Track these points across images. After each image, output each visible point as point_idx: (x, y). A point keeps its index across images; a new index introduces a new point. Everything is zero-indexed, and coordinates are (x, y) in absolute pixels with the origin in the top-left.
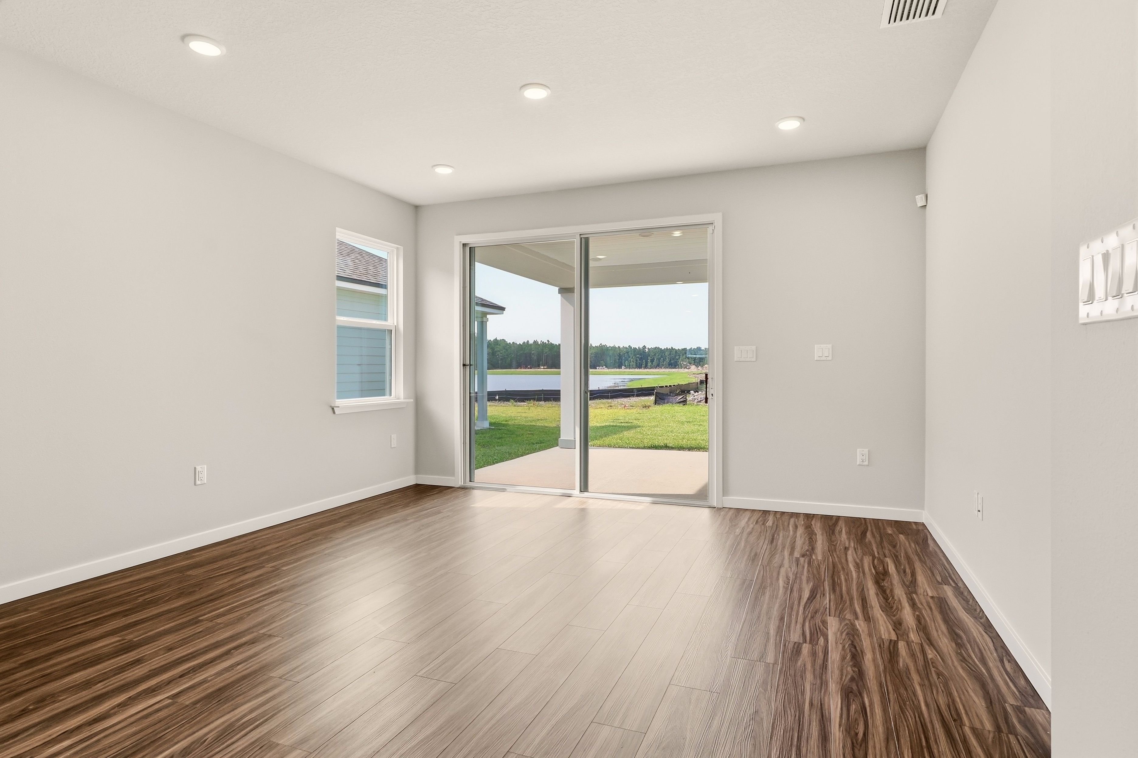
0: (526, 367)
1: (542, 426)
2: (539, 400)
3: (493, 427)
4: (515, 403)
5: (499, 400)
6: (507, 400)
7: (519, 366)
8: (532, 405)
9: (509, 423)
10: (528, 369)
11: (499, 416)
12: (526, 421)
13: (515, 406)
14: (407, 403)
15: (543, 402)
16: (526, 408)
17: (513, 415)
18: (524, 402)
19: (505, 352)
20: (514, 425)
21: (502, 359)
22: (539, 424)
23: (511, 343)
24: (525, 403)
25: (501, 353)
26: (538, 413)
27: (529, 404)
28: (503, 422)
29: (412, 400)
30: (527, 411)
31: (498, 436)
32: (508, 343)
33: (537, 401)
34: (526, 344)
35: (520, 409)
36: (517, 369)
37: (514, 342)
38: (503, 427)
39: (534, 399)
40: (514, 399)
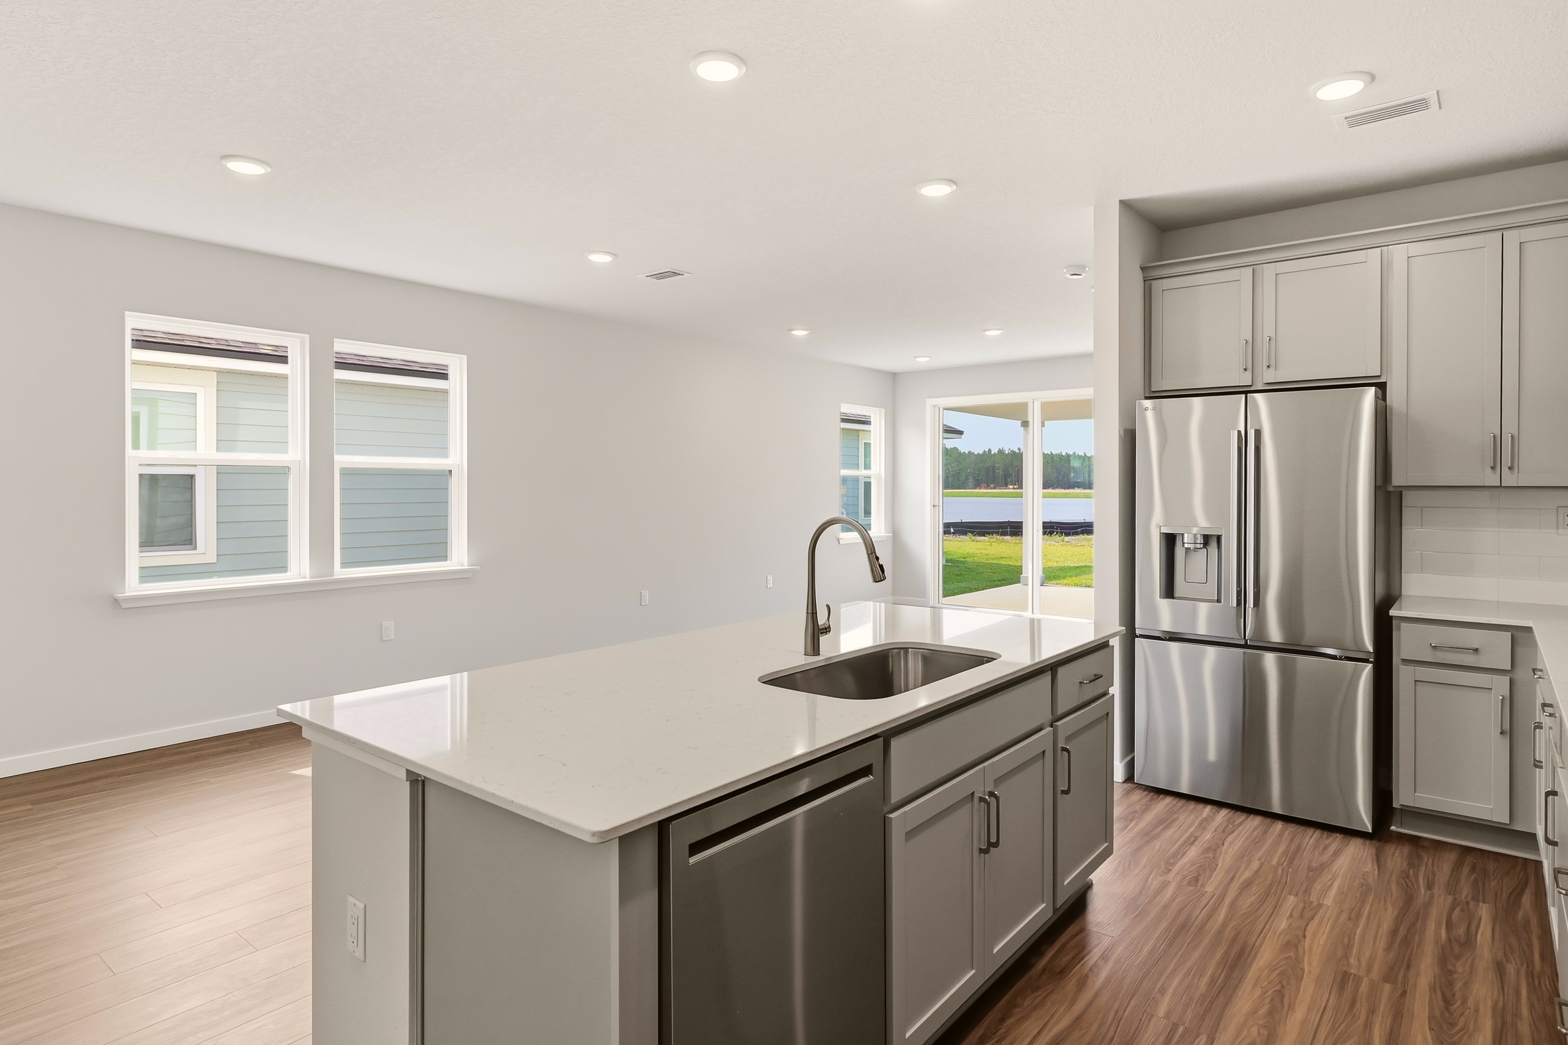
0: (988, 487)
1: (1005, 564)
2: (1004, 534)
3: (950, 564)
4: (973, 538)
5: (954, 533)
6: (965, 533)
7: (977, 485)
8: (994, 540)
9: (967, 560)
10: (992, 489)
11: (955, 552)
12: (987, 559)
13: (973, 541)
14: (888, 536)
15: (1009, 537)
16: (987, 543)
17: (971, 551)
18: (985, 536)
19: (957, 465)
20: (973, 562)
21: (953, 475)
22: (1003, 562)
23: (967, 453)
24: (987, 538)
25: (952, 467)
26: (1001, 551)
27: (991, 538)
28: (960, 559)
29: (891, 535)
30: (987, 548)
31: (957, 573)
32: (962, 452)
33: (1001, 535)
34: (988, 454)
35: (979, 545)
36: (975, 489)
37: (970, 451)
38: (961, 563)
39: (998, 533)
40: (972, 532)
